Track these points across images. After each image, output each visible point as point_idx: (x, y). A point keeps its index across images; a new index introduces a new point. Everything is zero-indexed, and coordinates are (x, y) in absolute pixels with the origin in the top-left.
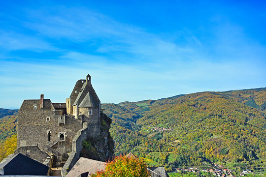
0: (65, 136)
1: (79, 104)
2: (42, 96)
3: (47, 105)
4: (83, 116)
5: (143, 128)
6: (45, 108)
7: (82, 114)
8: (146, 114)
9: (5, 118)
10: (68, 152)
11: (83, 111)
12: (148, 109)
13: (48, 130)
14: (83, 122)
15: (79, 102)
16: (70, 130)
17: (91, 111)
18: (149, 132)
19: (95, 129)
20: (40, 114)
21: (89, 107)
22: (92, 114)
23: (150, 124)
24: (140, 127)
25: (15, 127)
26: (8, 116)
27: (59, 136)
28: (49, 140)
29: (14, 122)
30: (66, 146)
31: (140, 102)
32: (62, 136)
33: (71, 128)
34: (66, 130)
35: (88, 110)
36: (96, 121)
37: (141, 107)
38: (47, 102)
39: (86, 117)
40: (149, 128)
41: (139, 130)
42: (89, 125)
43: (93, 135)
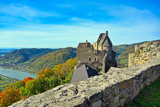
0: (97, 59)
1: (102, 45)
2: (87, 41)
3: (89, 45)
4: (105, 50)
5: (122, 61)
6: (88, 46)
7: (104, 50)
8: (123, 53)
9: (50, 53)
10: (98, 66)
11: (104, 48)
12: (125, 50)
13: (90, 57)
14: (105, 53)
15: (103, 44)
16: (99, 57)
17: (109, 48)
18: (125, 63)
19: (110, 57)
20: (86, 49)
21: (108, 47)
22: (109, 50)
23: (126, 58)
24: (120, 60)
25: (55, 58)
26: (51, 52)
27: (94, 59)
28: (90, 61)
29: (55, 55)
30: (97, 64)
31: (120, 46)
32: (95, 59)
33: (99, 56)
34: (97, 57)
35: (107, 48)
36: (110, 53)
37: (121, 49)
38: (89, 44)
39: (106, 51)
40: (125, 60)
41: (119, 62)
42: (108, 55)
43: (109, 59)
